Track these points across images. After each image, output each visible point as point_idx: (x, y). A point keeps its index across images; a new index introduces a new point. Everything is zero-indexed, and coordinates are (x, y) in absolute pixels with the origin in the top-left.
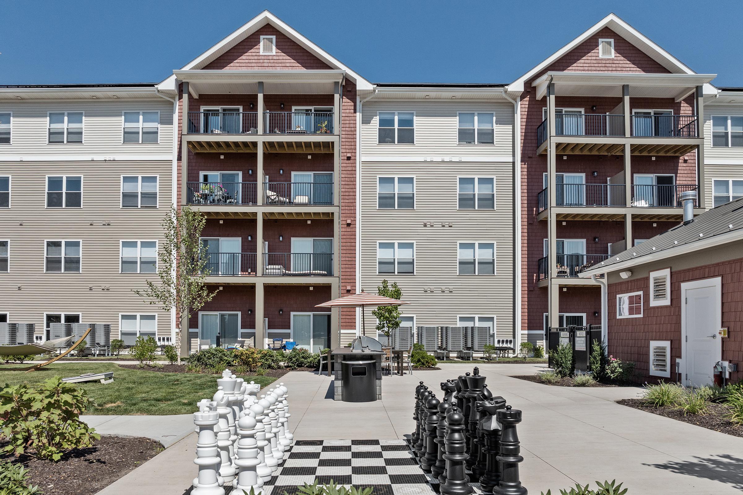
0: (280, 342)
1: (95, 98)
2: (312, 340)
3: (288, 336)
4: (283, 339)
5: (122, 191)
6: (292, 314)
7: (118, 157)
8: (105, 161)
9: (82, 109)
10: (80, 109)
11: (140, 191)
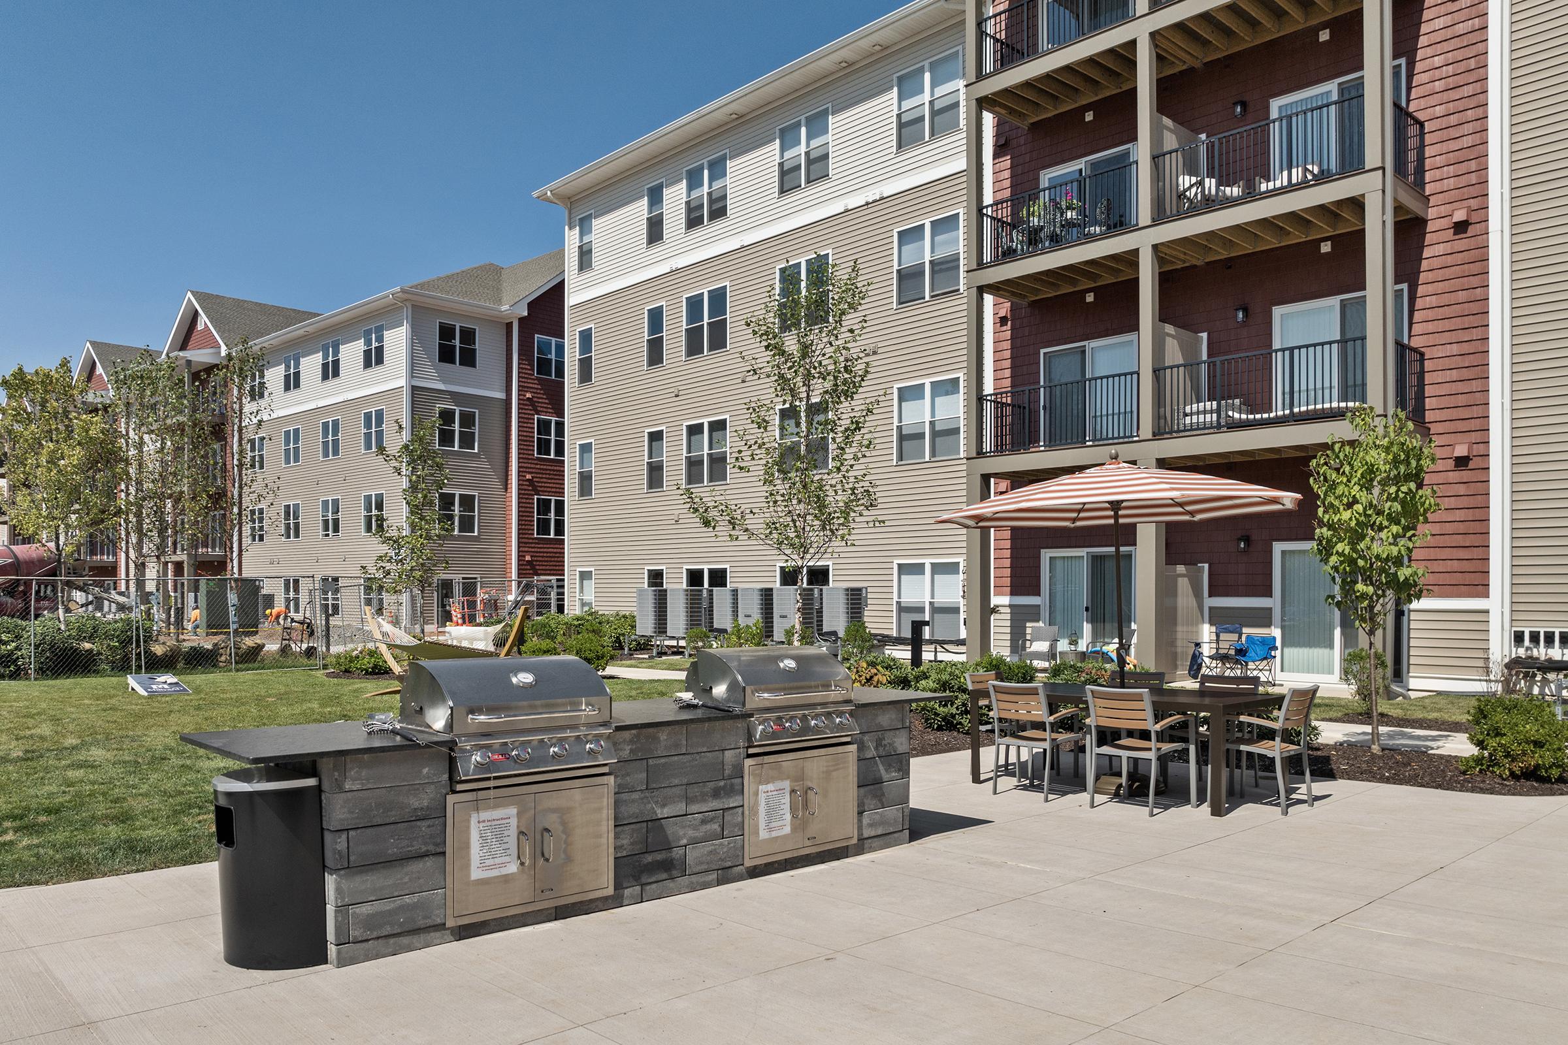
0: (1235, 637)
1: (845, 65)
2: (1337, 632)
3: (1263, 618)
4: (1242, 625)
5: (896, 267)
6: (1278, 547)
7: (889, 189)
8: (867, 204)
9: (825, 101)
10: (822, 103)
11: (927, 259)
